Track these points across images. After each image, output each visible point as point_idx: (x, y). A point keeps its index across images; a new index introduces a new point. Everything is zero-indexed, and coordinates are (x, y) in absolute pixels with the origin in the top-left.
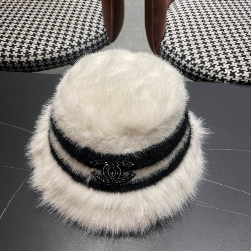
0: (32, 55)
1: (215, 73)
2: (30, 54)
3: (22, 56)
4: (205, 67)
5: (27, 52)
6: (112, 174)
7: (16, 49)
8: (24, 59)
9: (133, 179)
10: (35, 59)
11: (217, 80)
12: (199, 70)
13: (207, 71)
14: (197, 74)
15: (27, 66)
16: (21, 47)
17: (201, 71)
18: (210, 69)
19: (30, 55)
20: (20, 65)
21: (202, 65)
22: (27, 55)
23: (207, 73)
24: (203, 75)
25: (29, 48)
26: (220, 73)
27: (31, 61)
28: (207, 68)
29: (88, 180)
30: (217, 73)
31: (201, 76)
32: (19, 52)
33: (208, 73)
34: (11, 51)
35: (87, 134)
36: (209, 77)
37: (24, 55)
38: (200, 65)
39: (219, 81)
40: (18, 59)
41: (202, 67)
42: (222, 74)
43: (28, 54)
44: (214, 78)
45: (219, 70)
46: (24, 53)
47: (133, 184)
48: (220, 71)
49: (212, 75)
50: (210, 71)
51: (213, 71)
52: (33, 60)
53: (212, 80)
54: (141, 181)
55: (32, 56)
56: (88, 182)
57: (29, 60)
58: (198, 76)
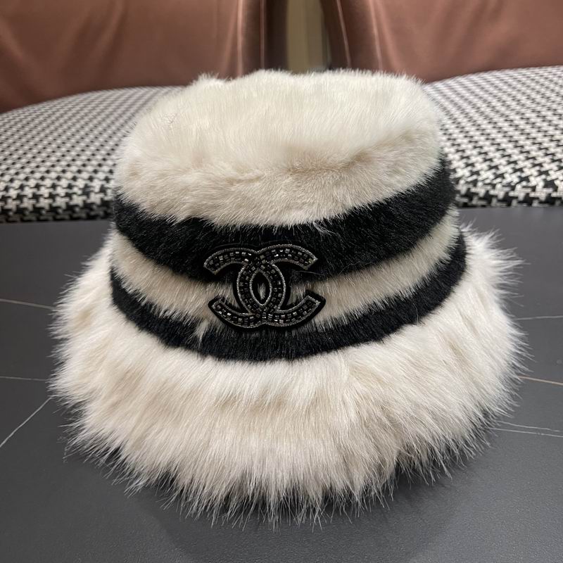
0: (97, 189)
1: (507, 189)
2: (92, 189)
3: (75, 193)
4: (483, 181)
5: (86, 186)
6: (262, 292)
7: (64, 183)
8: (78, 200)
9: (319, 319)
10: (102, 199)
11: (514, 203)
12: (469, 189)
13: (489, 187)
14: (465, 200)
15: (84, 215)
16: (74, 179)
17: (473, 190)
18: (495, 182)
19: (92, 191)
20: (70, 212)
21: (475, 177)
22: (86, 191)
23: (487, 192)
24: (481, 199)
25: (91, 179)
26: (519, 187)
27: (93, 204)
28: (488, 181)
29: (201, 331)
30: (513, 188)
31: (475, 201)
32: (70, 187)
33: (492, 192)
34: (54, 186)
35: (193, 178)
36: (494, 201)
37: (80, 192)
38: (470, 179)
39: (519, 205)
40: (67, 199)
41: (475, 183)
42: (524, 187)
43: (88, 190)
44: (507, 200)
45: (516, 180)
46: (80, 189)
47: (320, 330)
48: (518, 183)
49: (501, 195)
50: (494, 186)
51: (503, 186)
52: (98, 202)
53: (504, 205)
54: (342, 321)
55: (96, 193)
56: (201, 339)
57: (89, 201)
58: (470, 204)
